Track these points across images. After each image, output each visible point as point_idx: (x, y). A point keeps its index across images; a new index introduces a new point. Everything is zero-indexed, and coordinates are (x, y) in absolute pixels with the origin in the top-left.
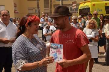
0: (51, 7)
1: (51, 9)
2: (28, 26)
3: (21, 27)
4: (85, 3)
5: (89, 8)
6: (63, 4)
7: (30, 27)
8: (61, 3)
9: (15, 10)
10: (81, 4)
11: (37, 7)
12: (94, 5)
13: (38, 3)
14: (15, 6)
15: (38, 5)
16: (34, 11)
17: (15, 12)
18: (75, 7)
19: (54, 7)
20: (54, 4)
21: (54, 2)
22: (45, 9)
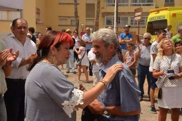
0: (98, 16)
1: (97, 19)
2: (55, 49)
3: (41, 51)
4: (158, 11)
5: (166, 21)
6: (119, 11)
7: (58, 50)
8: (115, 10)
9: (37, 20)
10: (151, 12)
11: (73, 15)
12: (174, 15)
13: (76, 9)
14: (38, 13)
15: (76, 13)
16: (68, 22)
17: (36, 23)
18: (139, 18)
19: (103, 16)
20: (102, 11)
21: (104, 8)
22: (87, 19)
